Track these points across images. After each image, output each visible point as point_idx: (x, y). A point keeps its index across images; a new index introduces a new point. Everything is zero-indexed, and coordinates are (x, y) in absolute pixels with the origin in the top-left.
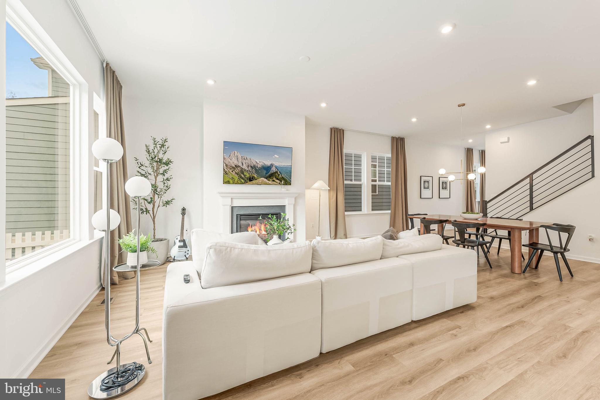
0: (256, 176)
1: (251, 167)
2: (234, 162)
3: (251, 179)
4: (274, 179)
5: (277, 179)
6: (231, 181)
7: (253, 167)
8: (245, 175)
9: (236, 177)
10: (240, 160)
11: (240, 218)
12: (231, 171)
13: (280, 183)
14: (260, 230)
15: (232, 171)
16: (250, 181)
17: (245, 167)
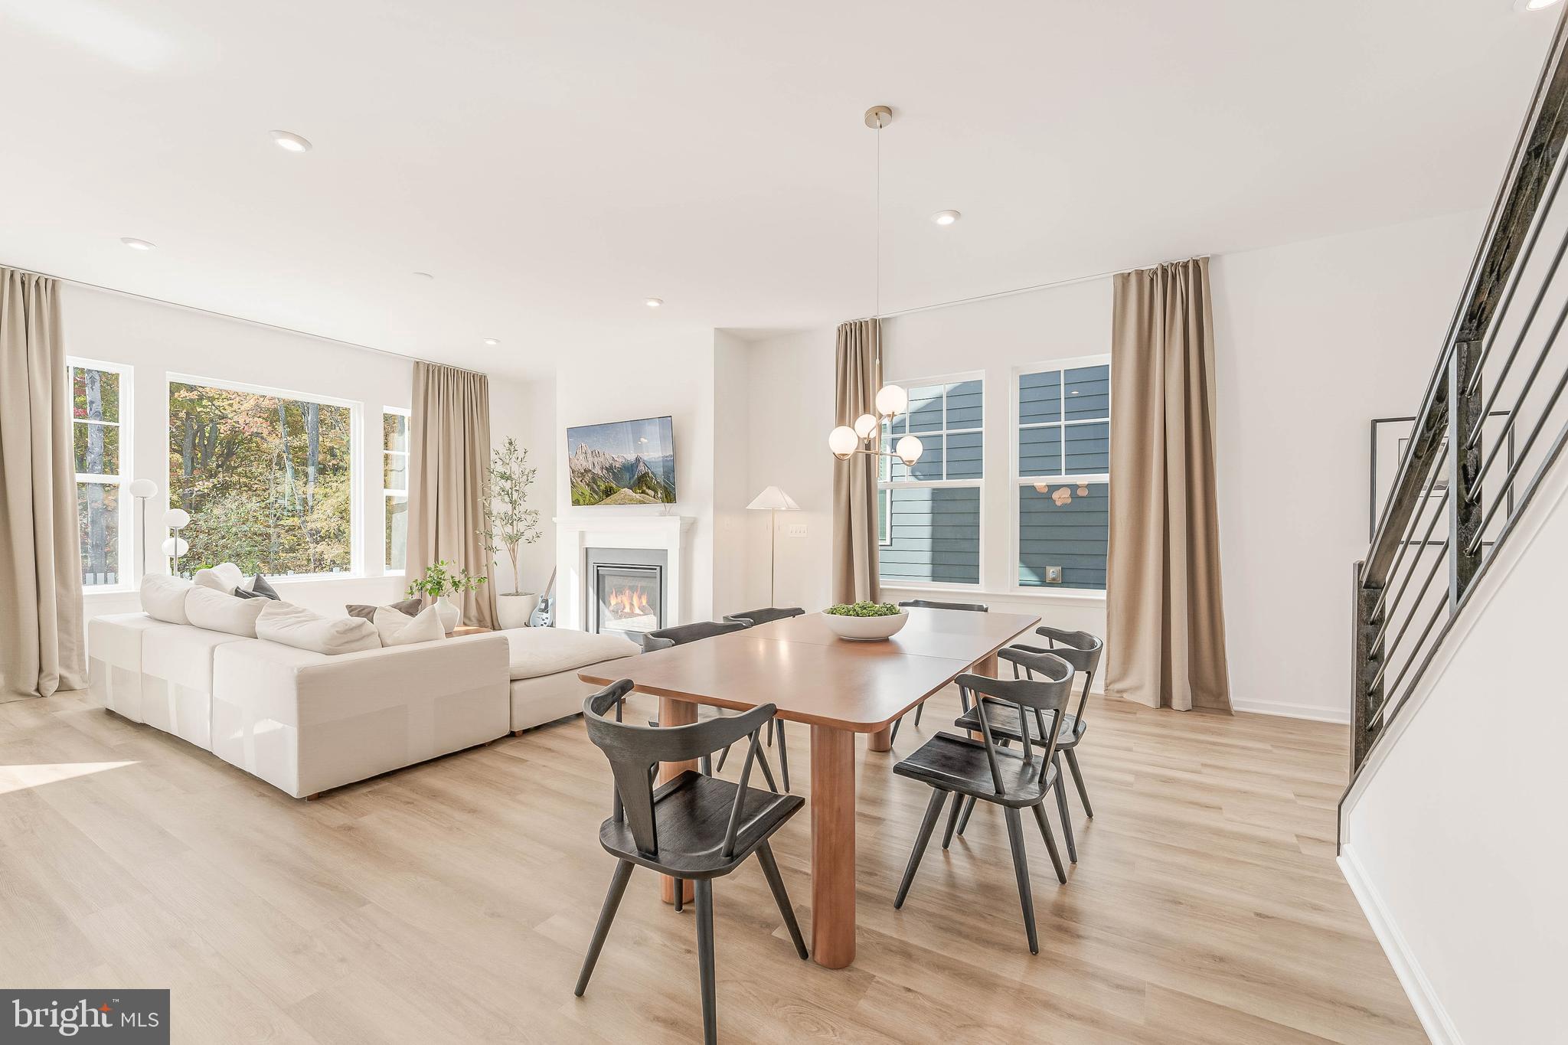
0: (614, 486)
1: (607, 469)
2: (582, 463)
3: (608, 492)
4: (645, 488)
5: (649, 488)
6: (581, 501)
7: (610, 469)
8: (598, 486)
9: (587, 491)
10: (590, 459)
11: (598, 570)
12: (579, 480)
13: (654, 497)
14: (632, 605)
15: (581, 481)
16: (607, 497)
17: (597, 471)
